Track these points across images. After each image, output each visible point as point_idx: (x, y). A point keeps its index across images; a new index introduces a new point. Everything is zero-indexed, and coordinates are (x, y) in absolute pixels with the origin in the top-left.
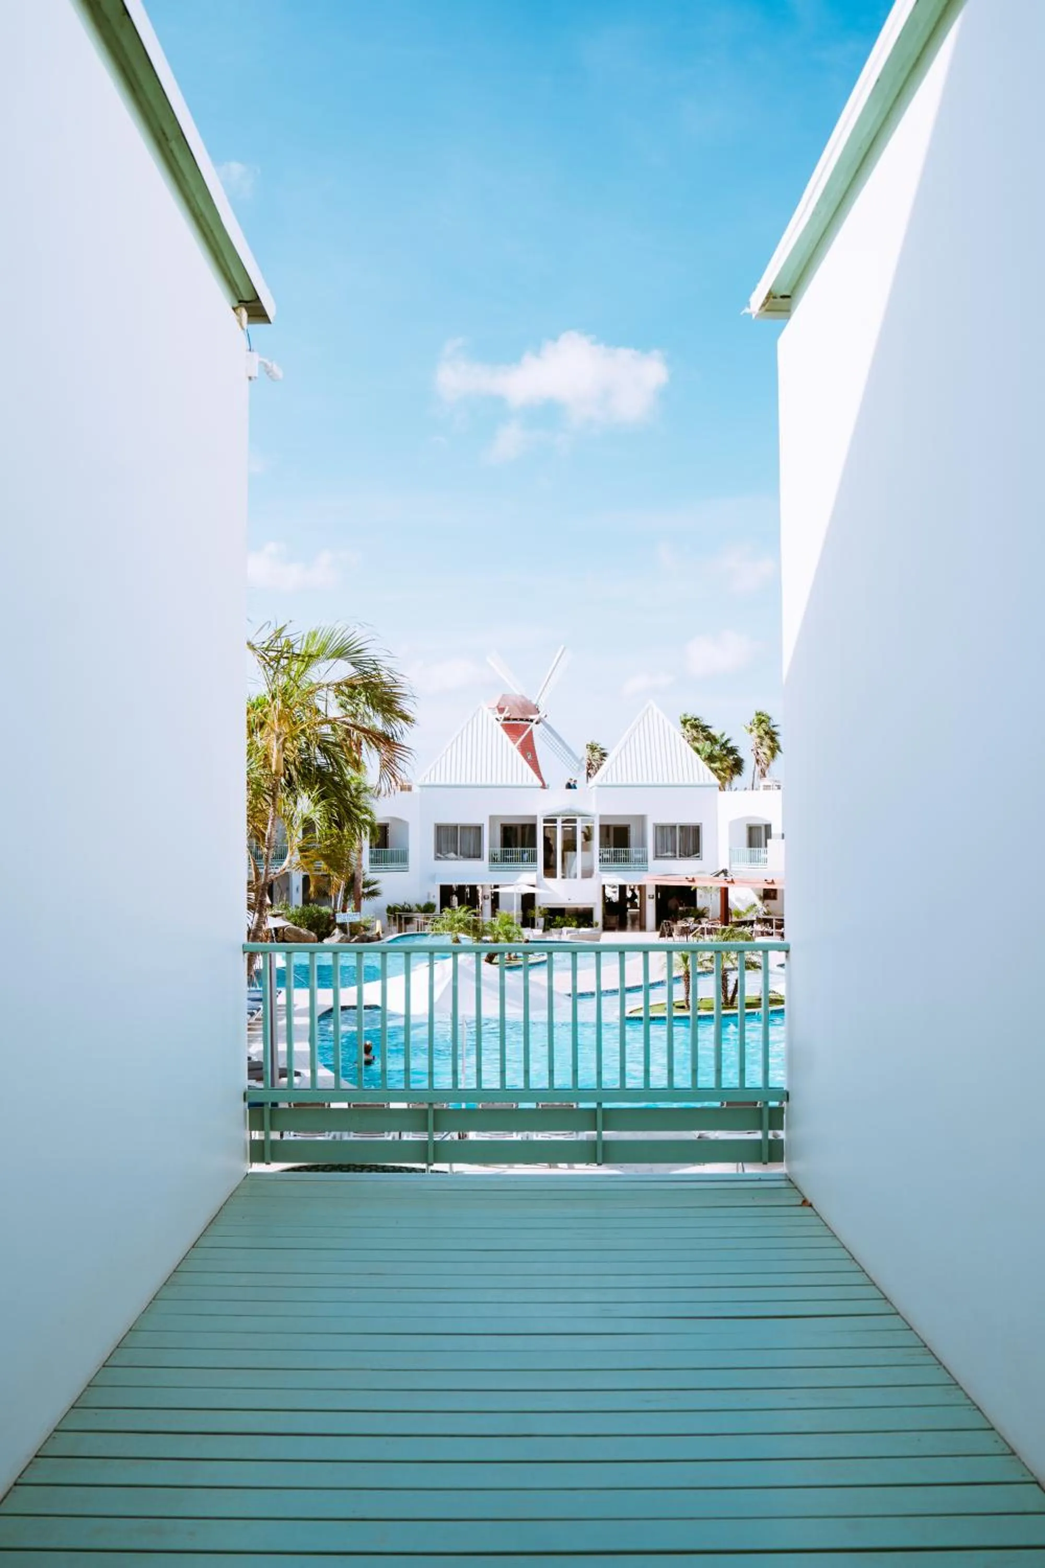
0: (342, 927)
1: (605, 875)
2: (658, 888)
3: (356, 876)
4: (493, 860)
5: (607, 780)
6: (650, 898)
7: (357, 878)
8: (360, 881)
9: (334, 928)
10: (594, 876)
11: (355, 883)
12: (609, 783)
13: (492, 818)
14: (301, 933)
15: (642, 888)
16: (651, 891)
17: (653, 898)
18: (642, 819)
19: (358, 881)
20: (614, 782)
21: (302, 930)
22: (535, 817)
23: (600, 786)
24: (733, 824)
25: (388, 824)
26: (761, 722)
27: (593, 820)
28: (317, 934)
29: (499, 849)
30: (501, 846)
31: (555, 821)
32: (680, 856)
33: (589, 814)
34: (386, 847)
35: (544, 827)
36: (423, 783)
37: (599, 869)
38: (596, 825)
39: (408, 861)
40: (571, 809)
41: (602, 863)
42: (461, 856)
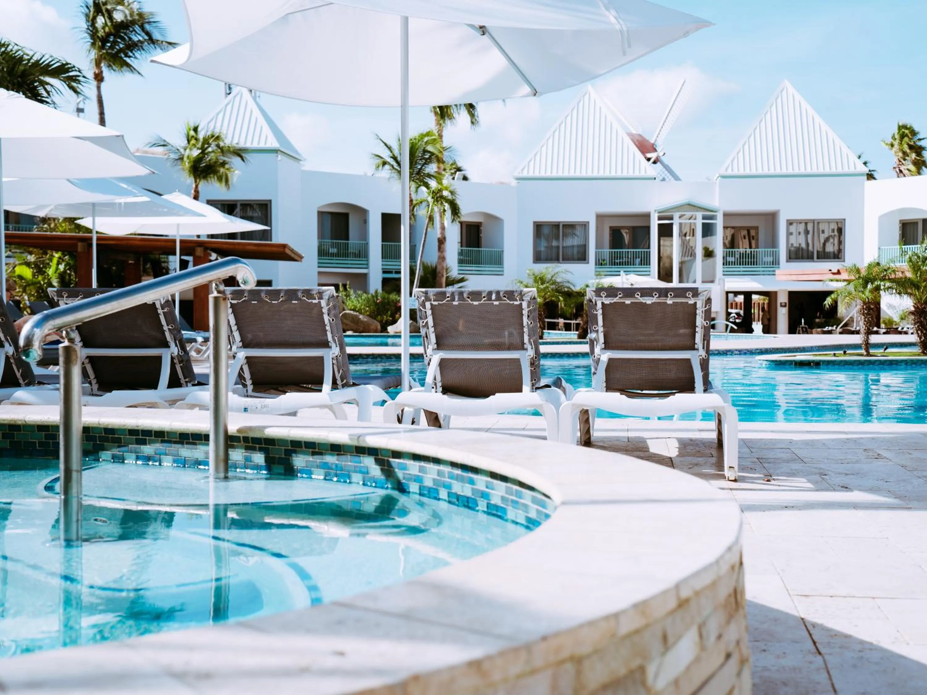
1: (727, 279)
2: (792, 294)
3: (438, 270)
4: (600, 263)
5: (732, 170)
6: (781, 306)
7: (440, 273)
8: (443, 275)
10: (717, 280)
11: (438, 279)
12: (736, 172)
13: (600, 217)
14: (360, 319)
15: (770, 295)
16: (783, 298)
17: (785, 306)
18: (772, 217)
19: (440, 275)
20: (741, 172)
21: (361, 317)
22: (647, 216)
23: (723, 177)
24: (883, 219)
25: (481, 223)
26: (903, 136)
27: (716, 216)
28: (381, 322)
29: (607, 251)
30: (610, 249)
31: (671, 218)
32: (818, 258)
33: (711, 209)
34: (478, 247)
35: (660, 225)
36: (521, 175)
37: (722, 273)
38: (719, 223)
39: (503, 265)
40: (690, 203)
41: (725, 266)
42: (563, 260)
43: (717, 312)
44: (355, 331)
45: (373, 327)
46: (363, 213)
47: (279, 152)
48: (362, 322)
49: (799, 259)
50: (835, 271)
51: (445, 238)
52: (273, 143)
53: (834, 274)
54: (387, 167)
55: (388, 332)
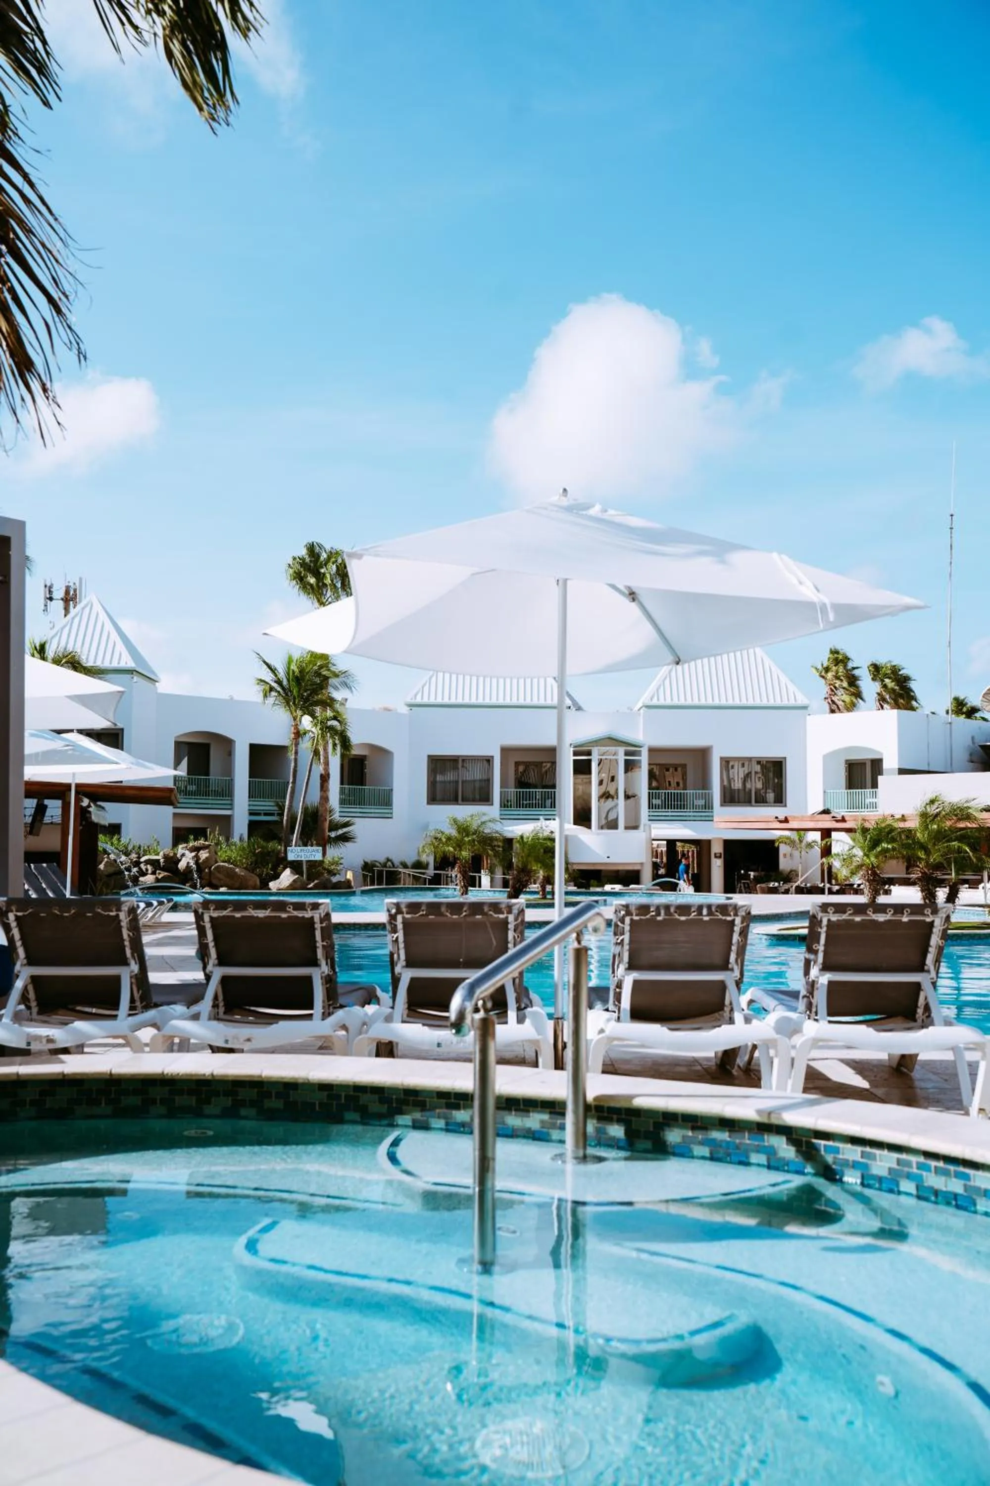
0: (296, 867)
1: (654, 825)
2: (728, 844)
3: (320, 813)
4: (505, 804)
5: (658, 699)
6: (716, 857)
7: (322, 815)
8: (326, 820)
9: (284, 869)
10: (642, 827)
12: (662, 702)
13: (506, 751)
14: (236, 873)
15: (702, 846)
16: (717, 848)
17: (720, 857)
18: (703, 754)
19: (322, 819)
20: (668, 702)
21: (237, 870)
23: (648, 707)
24: (828, 758)
25: (365, 756)
26: (837, 662)
27: (640, 751)
28: (260, 876)
29: (513, 790)
30: (516, 788)
31: (589, 753)
32: (756, 802)
33: (637, 744)
34: (362, 785)
35: (575, 761)
36: (413, 701)
37: (647, 818)
38: (644, 759)
39: (391, 805)
40: (611, 736)
41: (651, 810)
42: (463, 800)
43: (642, 864)
44: (230, 888)
45: (251, 883)
46: (227, 744)
47: (134, 673)
48: (239, 876)
49: (734, 802)
50: (782, 818)
51: (328, 775)
52: (129, 663)
53: (781, 822)
54: (273, 694)
55: (269, 889)
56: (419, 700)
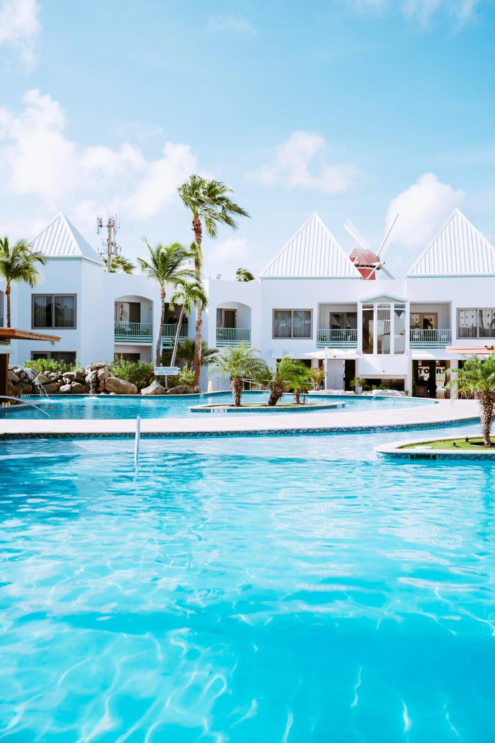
0: (160, 379)
1: (414, 351)
2: (460, 362)
3: (196, 345)
4: (321, 338)
5: (417, 272)
7: (197, 346)
8: (199, 348)
9: (153, 380)
10: (406, 352)
11: (196, 351)
12: (419, 274)
13: (322, 306)
14: (120, 383)
15: (445, 363)
16: (454, 365)
18: (447, 306)
19: (197, 348)
20: (423, 273)
21: (121, 381)
22: (355, 305)
23: (410, 277)
25: (236, 310)
27: (405, 305)
28: (137, 385)
29: (328, 330)
30: (330, 329)
31: (373, 307)
32: (480, 336)
33: (402, 300)
34: (234, 327)
35: (364, 311)
36: (264, 276)
37: (409, 347)
38: (407, 310)
39: (250, 340)
40: (386, 296)
41: (412, 342)
42: (294, 336)
43: (405, 375)
44: (117, 393)
45: (129, 390)
46: (149, 302)
47: (83, 259)
48: (122, 385)
49: (466, 336)
50: (489, 346)
51: (201, 321)
52: (78, 253)
53: (489, 349)
55: (141, 394)
56: (267, 275)
